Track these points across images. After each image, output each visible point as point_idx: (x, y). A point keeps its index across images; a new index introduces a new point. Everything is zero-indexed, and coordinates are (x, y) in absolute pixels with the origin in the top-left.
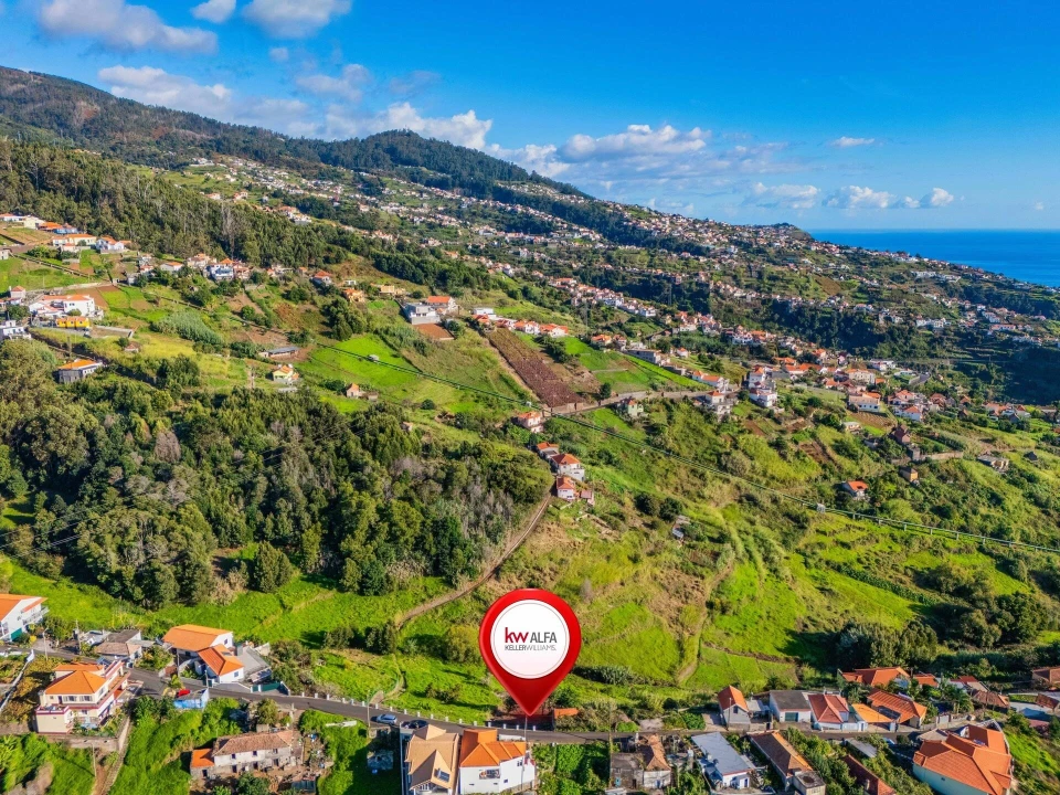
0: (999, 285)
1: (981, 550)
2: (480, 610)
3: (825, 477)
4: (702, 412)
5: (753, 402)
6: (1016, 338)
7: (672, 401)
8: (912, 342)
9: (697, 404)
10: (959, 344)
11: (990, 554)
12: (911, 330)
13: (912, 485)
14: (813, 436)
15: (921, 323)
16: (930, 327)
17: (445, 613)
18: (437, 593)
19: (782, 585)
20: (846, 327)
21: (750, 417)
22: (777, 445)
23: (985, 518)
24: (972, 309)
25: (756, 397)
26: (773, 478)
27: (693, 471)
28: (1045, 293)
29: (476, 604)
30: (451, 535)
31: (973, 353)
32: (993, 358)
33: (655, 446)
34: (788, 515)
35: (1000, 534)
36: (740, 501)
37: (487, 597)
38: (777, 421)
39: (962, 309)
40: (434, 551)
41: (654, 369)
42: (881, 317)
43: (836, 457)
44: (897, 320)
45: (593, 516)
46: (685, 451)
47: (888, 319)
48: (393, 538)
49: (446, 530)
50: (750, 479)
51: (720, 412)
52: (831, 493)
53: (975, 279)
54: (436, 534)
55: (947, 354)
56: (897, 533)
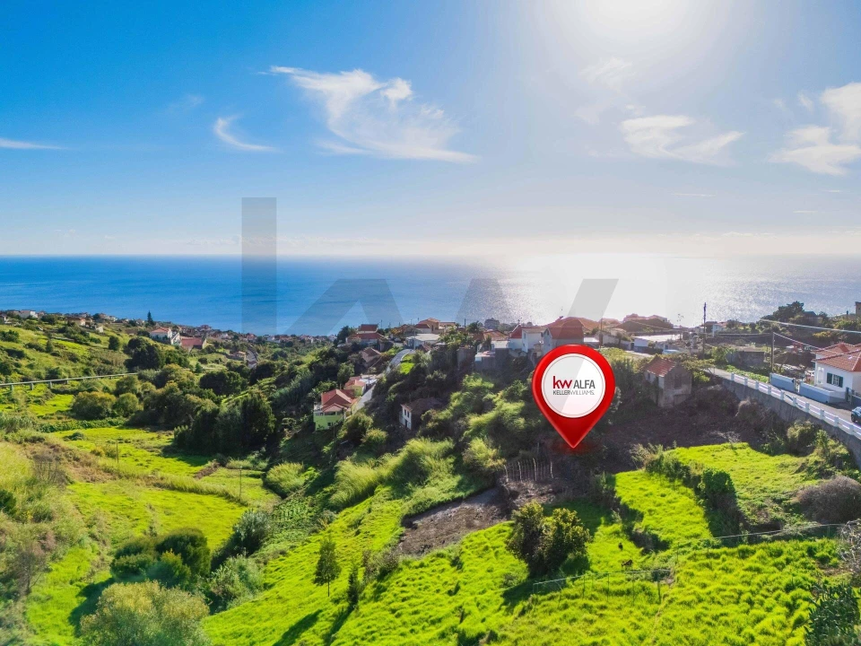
23: (30, 367)
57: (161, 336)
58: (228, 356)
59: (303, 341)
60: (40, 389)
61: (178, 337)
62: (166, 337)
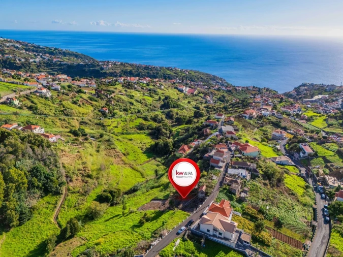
0: (35, 47)
1: (138, 117)
2: (79, 196)
3: (95, 109)
4: (42, 97)
5: (54, 90)
6: (62, 63)
7: (27, 95)
8: (31, 67)
9: (38, 94)
10: (47, 67)
11: (141, 118)
12: (29, 63)
13: (114, 105)
14: (81, 97)
15: (31, 60)
16: (35, 62)
17: (68, 206)
18: (56, 201)
19: (124, 142)
20: (5, 64)
21: (58, 95)
22: (75, 103)
23: (134, 109)
24: (39, 55)
25: (53, 88)
26: (83, 114)
27: (60, 119)
28: (50, 49)
29: (74, 195)
30: (44, 173)
31: (52, 69)
32: (59, 70)
33: (39, 114)
34: (96, 124)
35: (139, 112)
36: (81, 124)
37: (76, 190)
38: (67, 95)
39: (35, 55)
40: (40, 184)
41: (5, 83)
42: (17, 59)
43: (92, 102)
44: (23, 60)
45: (70, 144)
46: (51, 114)
47: (19, 60)
48: (18, 190)
49: (40, 172)
50: (78, 116)
51: (48, 96)
52: (100, 113)
53: (26, 45)
54: (36, 177)
55: (44, 70)
56: (122, 119)
57: (181, 89)
58: (202, 98)
59: (236, 90)
60: (135, 115)
61: (188, 89)
62: (182, 90)
